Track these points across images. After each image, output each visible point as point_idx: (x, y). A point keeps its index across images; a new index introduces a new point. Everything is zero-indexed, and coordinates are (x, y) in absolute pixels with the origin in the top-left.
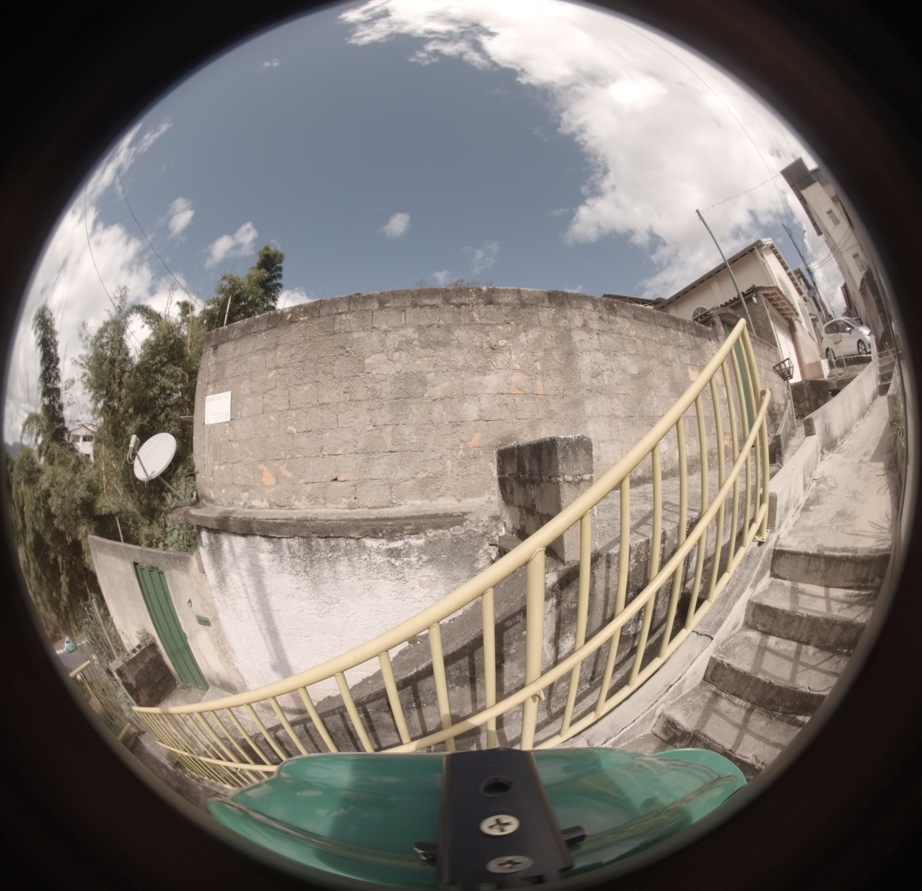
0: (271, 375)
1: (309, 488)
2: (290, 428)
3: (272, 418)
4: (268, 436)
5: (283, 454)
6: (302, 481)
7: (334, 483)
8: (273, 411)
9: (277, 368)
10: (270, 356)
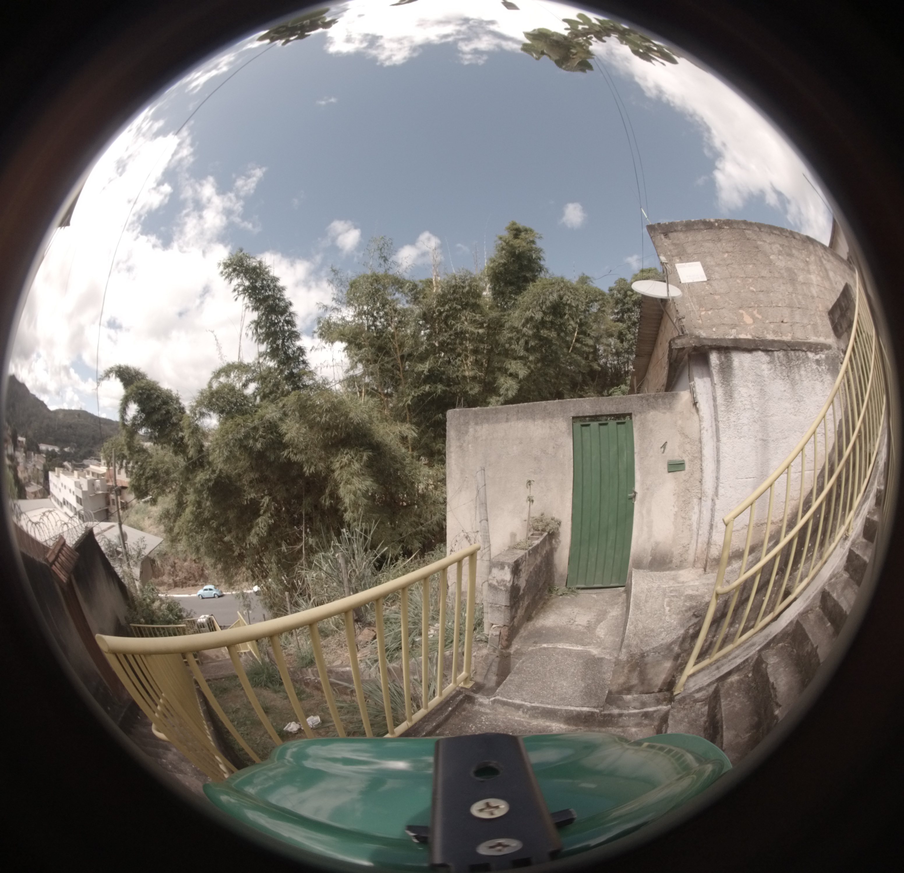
0: (726, 255)
1: (772, 326)
2: (752, 288)
3: (738, 281)
4: (739, 292)
5: (753, 303)
6: (767, 321)
7: (783, 324)
8: (737, 277)
9: (727, 252)
10: (719, 245)
